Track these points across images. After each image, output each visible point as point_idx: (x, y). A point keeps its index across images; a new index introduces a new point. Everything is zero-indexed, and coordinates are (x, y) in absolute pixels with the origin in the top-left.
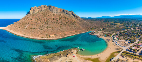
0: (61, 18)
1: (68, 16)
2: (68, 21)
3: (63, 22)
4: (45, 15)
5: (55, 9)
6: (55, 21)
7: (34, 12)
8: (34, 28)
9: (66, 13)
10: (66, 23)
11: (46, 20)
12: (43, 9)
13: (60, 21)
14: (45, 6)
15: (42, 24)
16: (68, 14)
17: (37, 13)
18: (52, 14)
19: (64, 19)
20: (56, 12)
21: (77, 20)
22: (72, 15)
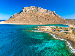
0: (45, 16)
1: (50, 15)
2: (50, 18)
3: (47, 18)
4: (35, 14)
5: (41, 10)
6: (42, 17)
7: (26, 11)
8: (29, 20)
9: (49, 13)
10: (48, 19)
11: (36, 16)
12: (33, 9)
13: (45, 18)
14: (33, 7)
15: (34, 19)
16: (50, 13)
17: (28, 12)
18: (39, 13)
19: (47, 16)
20: (41, 12)
21: (57, 18)
22: (53, 15)
